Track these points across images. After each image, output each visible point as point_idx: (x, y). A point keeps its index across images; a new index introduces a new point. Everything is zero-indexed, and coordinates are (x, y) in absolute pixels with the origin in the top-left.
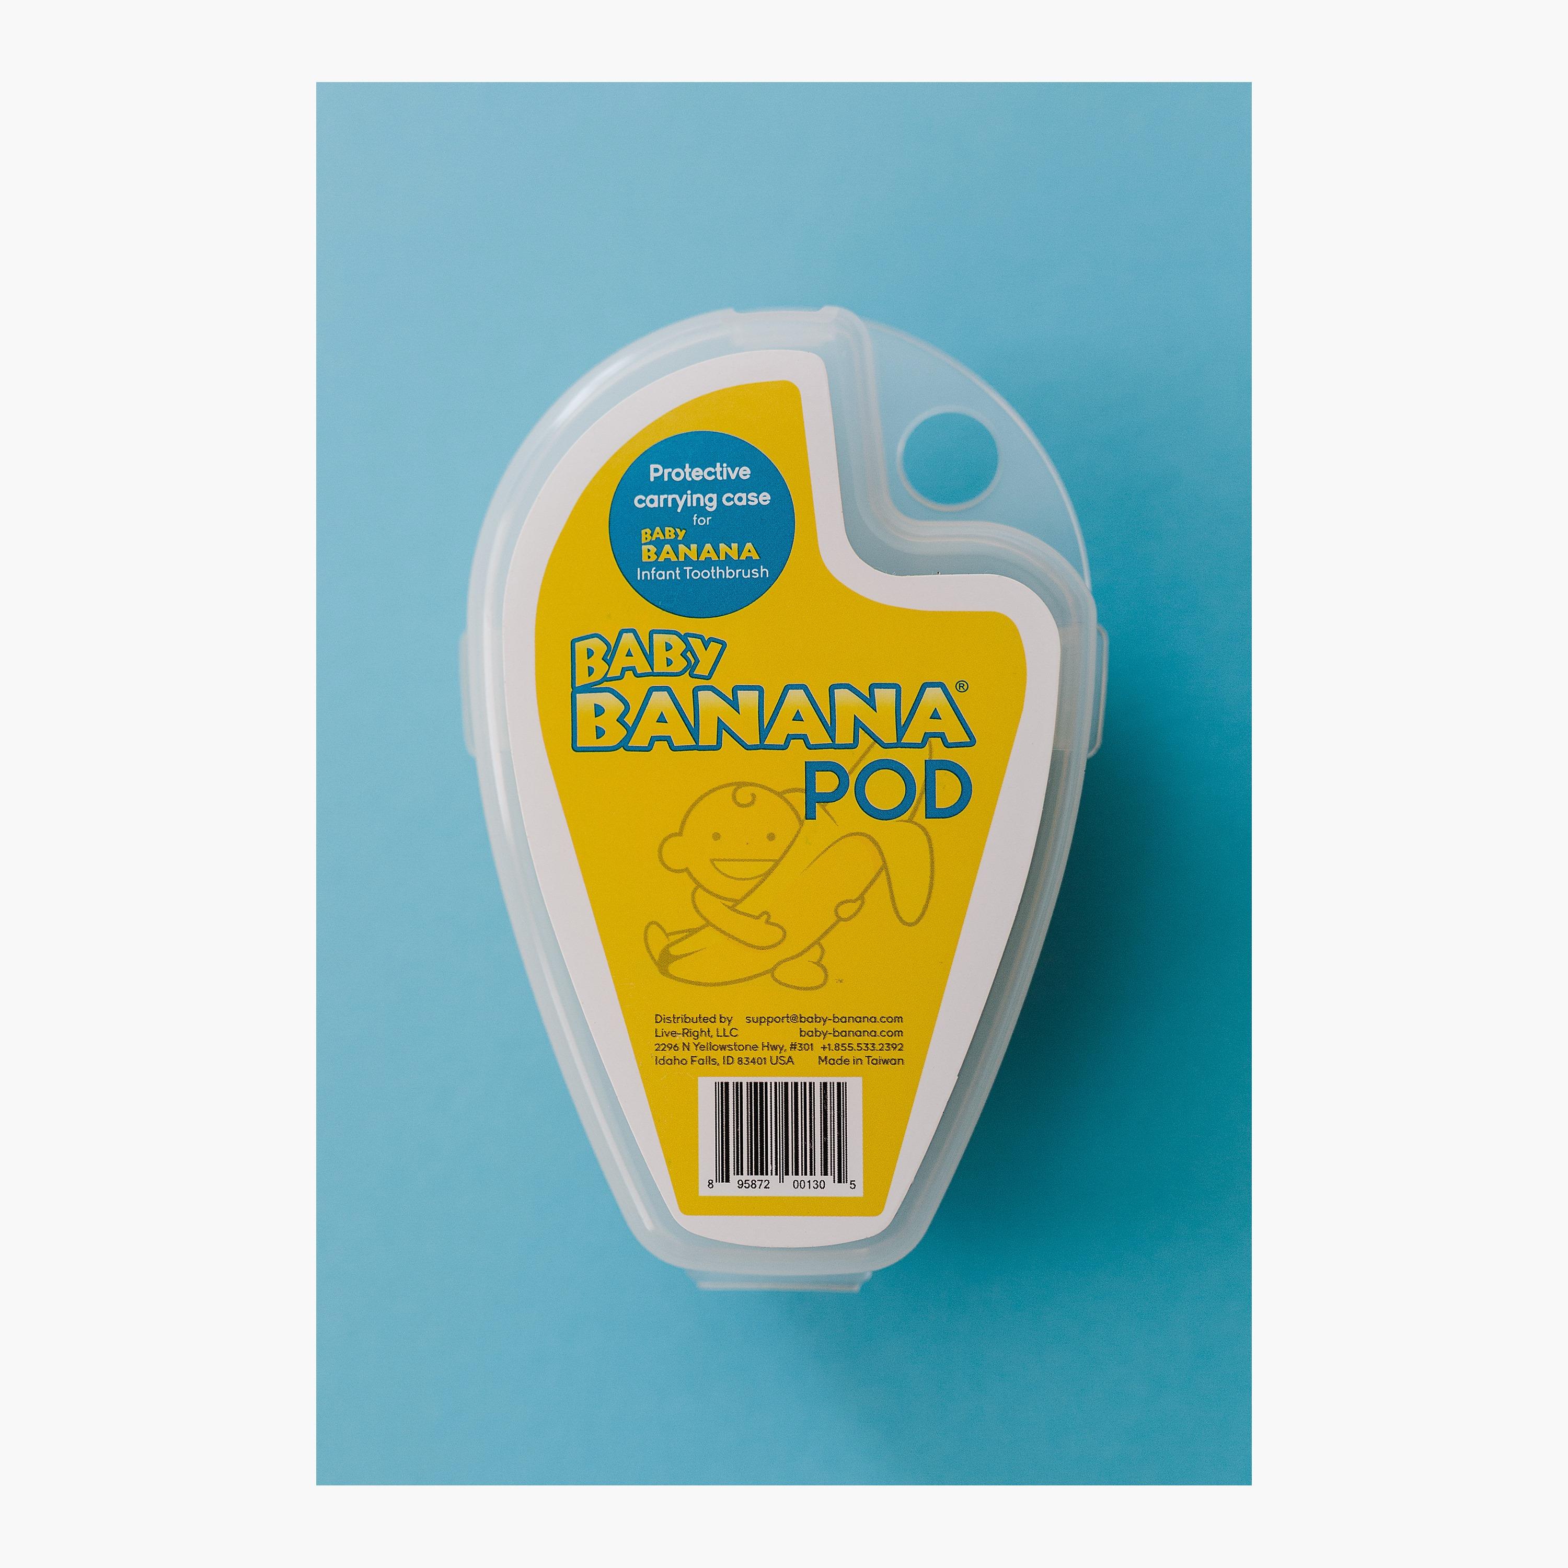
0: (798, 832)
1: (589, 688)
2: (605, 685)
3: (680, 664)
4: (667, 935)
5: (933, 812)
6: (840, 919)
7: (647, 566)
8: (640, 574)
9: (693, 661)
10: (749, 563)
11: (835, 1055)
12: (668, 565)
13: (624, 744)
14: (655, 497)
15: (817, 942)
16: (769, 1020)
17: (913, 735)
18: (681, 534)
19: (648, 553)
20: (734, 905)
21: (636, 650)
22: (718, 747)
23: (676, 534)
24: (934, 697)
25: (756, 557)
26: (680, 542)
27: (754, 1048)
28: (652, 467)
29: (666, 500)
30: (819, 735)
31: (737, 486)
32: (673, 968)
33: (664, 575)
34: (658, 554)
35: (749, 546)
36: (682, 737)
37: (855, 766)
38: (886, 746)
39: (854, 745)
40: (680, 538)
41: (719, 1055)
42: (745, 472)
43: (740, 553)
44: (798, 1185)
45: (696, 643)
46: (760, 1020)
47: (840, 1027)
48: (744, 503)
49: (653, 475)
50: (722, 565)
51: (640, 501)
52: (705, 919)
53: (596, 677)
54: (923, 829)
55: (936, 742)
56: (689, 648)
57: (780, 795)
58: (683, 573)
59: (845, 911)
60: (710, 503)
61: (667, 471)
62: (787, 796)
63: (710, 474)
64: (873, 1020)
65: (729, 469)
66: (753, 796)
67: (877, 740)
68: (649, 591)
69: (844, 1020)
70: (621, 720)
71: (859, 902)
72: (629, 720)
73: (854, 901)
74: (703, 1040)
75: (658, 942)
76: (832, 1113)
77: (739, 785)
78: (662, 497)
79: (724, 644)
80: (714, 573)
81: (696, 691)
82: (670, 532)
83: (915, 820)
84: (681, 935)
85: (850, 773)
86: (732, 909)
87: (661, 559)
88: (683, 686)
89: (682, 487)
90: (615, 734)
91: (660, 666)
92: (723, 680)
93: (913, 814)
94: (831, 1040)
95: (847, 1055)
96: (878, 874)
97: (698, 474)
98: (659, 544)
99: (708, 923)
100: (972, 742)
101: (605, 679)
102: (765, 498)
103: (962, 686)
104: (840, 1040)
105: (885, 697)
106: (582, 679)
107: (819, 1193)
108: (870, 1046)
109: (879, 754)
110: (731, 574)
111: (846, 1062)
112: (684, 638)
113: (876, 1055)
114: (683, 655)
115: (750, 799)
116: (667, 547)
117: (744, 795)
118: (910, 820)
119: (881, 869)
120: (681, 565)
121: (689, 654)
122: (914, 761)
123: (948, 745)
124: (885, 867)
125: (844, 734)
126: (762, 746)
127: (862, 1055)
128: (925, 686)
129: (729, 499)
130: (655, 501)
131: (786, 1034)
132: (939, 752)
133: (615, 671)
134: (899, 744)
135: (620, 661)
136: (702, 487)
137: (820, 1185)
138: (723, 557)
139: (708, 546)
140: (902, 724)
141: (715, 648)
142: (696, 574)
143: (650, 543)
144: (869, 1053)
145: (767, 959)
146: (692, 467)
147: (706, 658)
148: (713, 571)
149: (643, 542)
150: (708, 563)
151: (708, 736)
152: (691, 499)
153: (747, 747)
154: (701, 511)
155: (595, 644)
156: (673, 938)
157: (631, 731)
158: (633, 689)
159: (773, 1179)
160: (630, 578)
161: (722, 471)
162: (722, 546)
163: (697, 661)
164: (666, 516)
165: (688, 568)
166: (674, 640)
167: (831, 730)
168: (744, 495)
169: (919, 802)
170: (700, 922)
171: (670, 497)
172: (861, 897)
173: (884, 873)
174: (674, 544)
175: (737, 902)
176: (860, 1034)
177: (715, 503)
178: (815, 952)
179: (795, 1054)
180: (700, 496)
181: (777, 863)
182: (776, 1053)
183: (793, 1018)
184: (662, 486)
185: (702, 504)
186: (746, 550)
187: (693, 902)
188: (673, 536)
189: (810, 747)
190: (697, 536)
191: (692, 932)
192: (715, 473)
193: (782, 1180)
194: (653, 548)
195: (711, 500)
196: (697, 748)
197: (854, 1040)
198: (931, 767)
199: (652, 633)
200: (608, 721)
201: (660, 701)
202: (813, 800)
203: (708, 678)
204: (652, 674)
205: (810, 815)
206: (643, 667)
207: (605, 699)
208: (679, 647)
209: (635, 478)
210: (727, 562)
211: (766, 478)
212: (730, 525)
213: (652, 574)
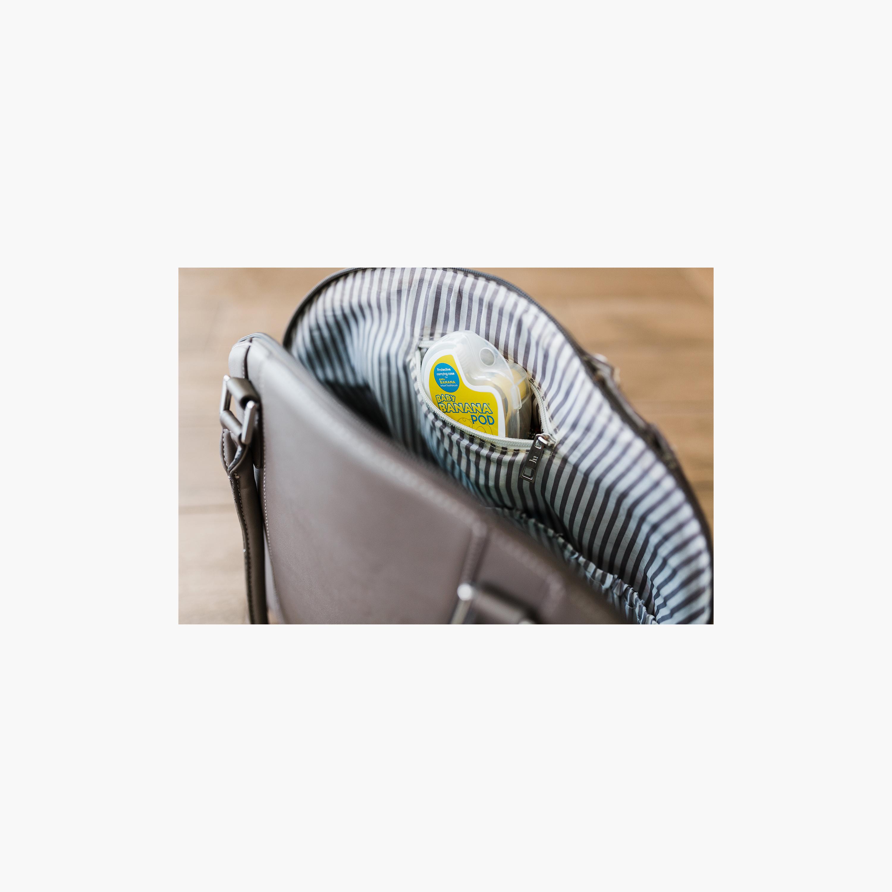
0: (473, 426)
1: (440, 403)
2: (442, 402)
3: (450, 399)
5: (490, 424)
7: (441, 384)
8: (441, 386)
10: (454, 384)
12: (444, 384)
13: (447, 412)
17: (484, 411)
18: (444, 379)
19: (441, 382)
21: (444, 397)
24: (485, 405)
28: (438, 369)
30: (471, 411)
31: (449, 372)
33: (444, 386)
35: (454, 381)
37: (478, 416)
39: (476, 413)
42: (450, 369)
48: (451, 374)
49: (438, 370)
53: (440, 401)
55: (487, 413)
56: (451, 397)
58: (446, 385)
62: (470, 420)
67: (479, 412)
72: (446, 408)
77: (463, 418)
79: (455, 396)
80: (450, 385)
88: (452, 403)
89: (442, 372)
92: (457, 402)
97: (444, 370)
98: (442, 381)
100: (492, 413)
101: (441, 402)
102: (454, 374)
103: (488, 404)
105: (478, 405)
106: (439, 402)
109: (480, 414)
112: (450, 395)
116: (443, 381)
118: (487, 425)
122: (485, 415)
123: (489, 413)
125: (475, 411)
126: (464, 412)
128: (483, 404)
130: (439, 374)
132: (489, 415)
134: (482, 413)
135: (443, 399)
140: (482, 410)
147: (453, 398)
150: (449, 384)
155: (438, 396)
157: (447, 409)
158: (446, 403)
160: (440, 386)
161: (447, 369)
166: (448, 396)
167: (473, 410)
169: (487, 422)
174: (444, 381)
189: (471, 413)
196: (456, 412)
198: (488, 416)
199: (445, 395)
200: (444, 408)
201: (449, 405)
202: (474, 421)
203: (454, 402)
204: (447, 401)
205: (474, 423)
206: (446, 400)
207: (442, 405)
208: (449, 397)
209: (436, 372)
210: (451, 384)
211: (453, 370)
212: (450, 378)
213: (442, 386)
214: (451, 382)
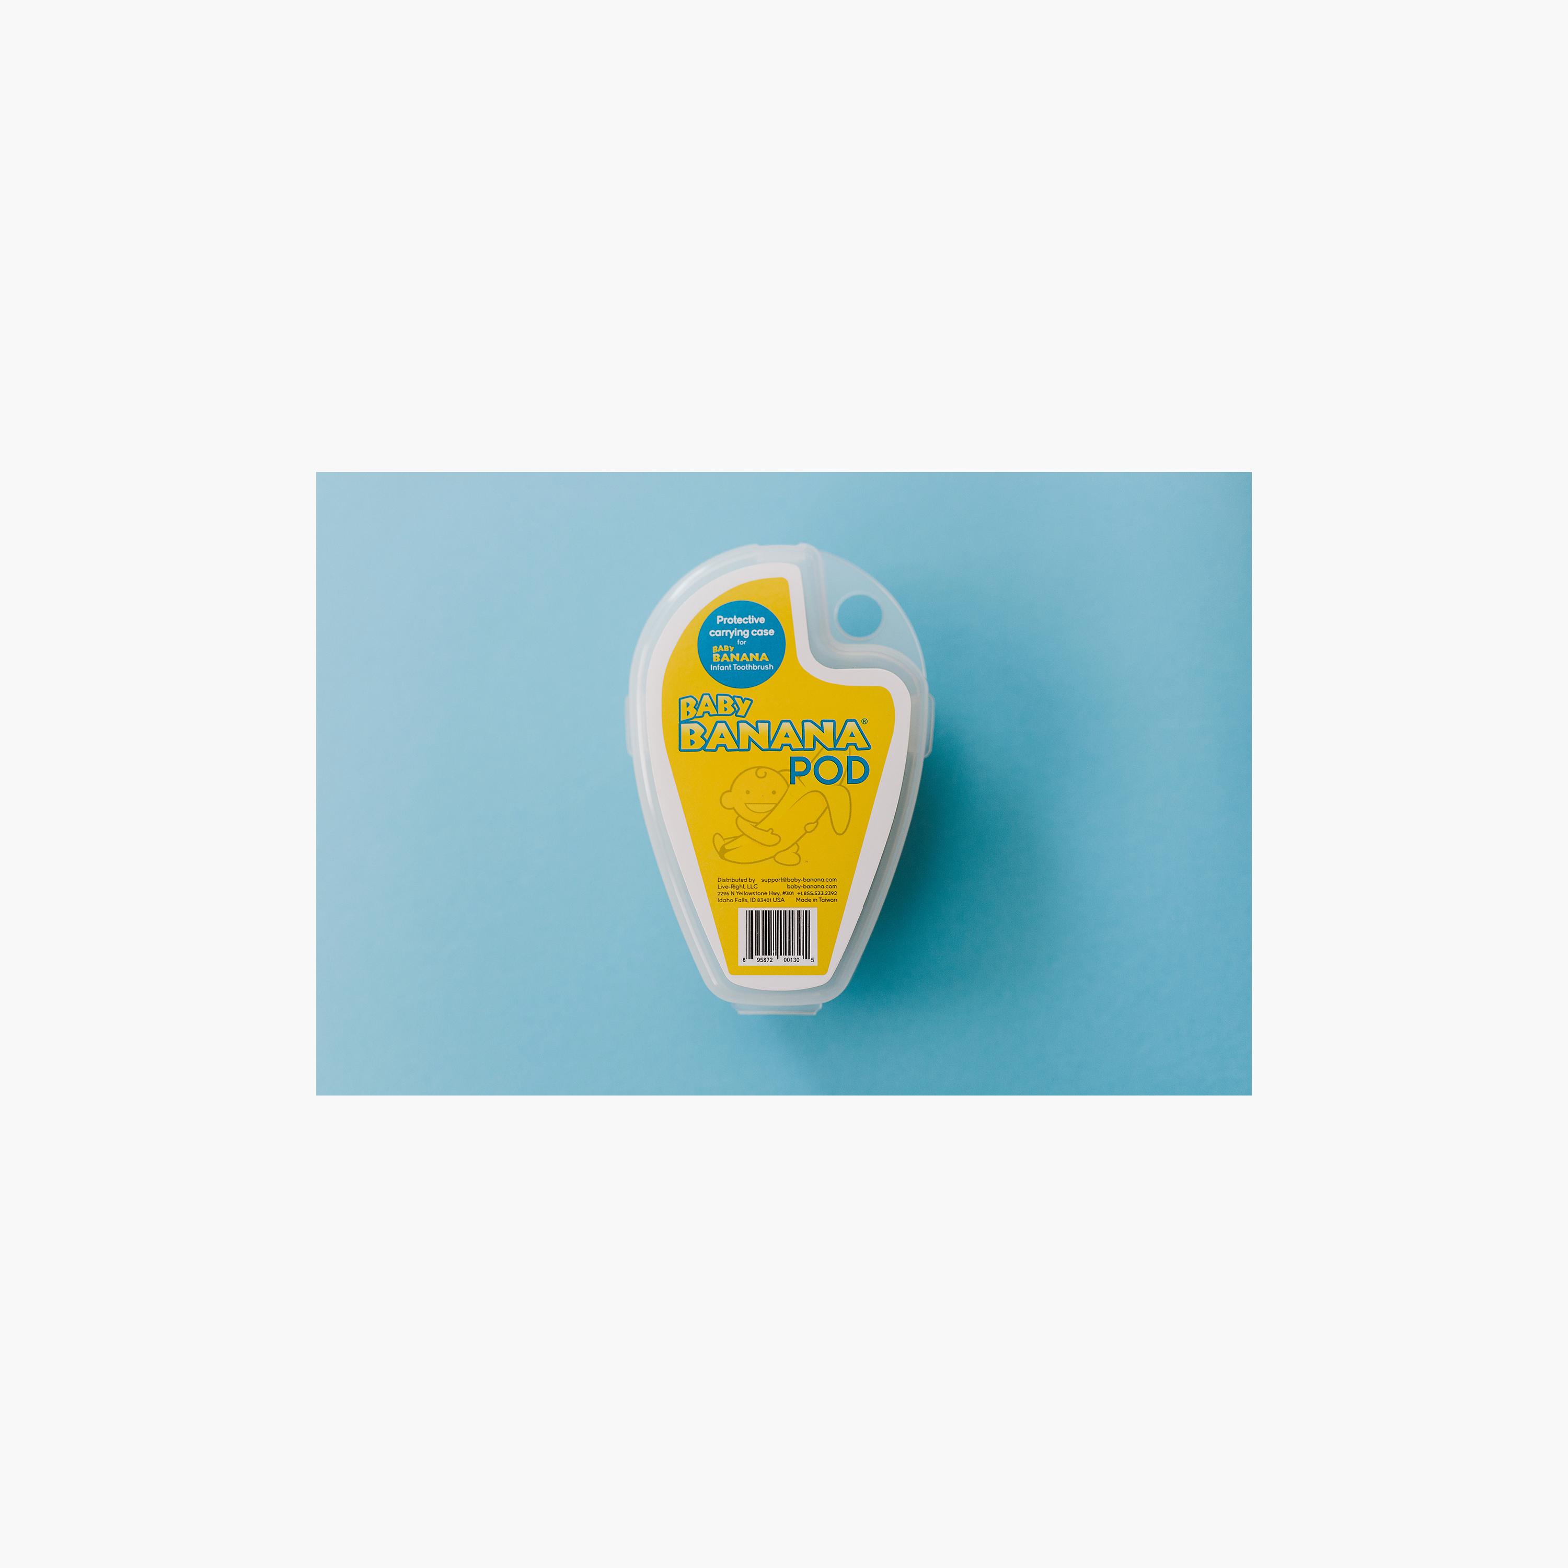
0: (787, 790)
1: (687, 721)
2: (695, 720)
3: (730, 710)
4: (724, 839)
5: (851, 781)
6: (807, 832)
7: (715, 664)
8: (712, 668)
9: (737, 709)
10: (764, 663)
11: (805, 897)
12: (725, 663)
13: (704, 748)
14: (720, 631)
15: (796, 843)
16: (773, 881)
17: (842, 744)
18: (732, 649)
19: (716, 658)
20: (756, 825)
21: (710, 704)
22: (749, 749)
23: (729, 648)
24: (851, 726)
25: (767, 660)
26: (732, 652)
27: (766, 894)
28: (718, 617)
29: (725, 633)
30: (797, 744)
31: (758, 626)
32: (727, 855)
33: (723, 668)
34: (721, 658)
35: (764, 654)
36: (732, 745)
37: (814, 759)
38: (828, 750)
39: (813, 749)
40: (731, 651)
41: (748, 897)
42: (762, 620)
43: (760, 657)
44: (786, 960)
45: (738, 700)
46: (768, 881)
47: (807, 884)
48: (762, 634)
49: (718, 621)
50: (751, 663)
51: (713, 633)
52: (742, 832)
53: (691, 716)
54: (847, 789)
55: (852, 748)
56: (735, 703)
57: (778, 772)
58: (733, 667)
59: (809, 828)
60: (746, 634)
61: (726, 619)
62: (781, 773)
63: (746, 620)
64: (822, 880)
65: (755, 618)
66: (766, 773)
67: (824, 747)
68: (717, 676)
69: (809, 880)
70: (702, 737)
71: (816, 824)
72: (706, 737)
73: (813, 823)
74: (741, 890)
75: (719, 843)
76: (803, 925)
77: (759, 768)
78: (723, 631)
79: (752, 701)
80: (748, 667)
81: (738, 723)
82: (726, 648)
83: (842, 784)
84: (730, 840)
85: (812, 761)
86: (755, 827)
87: (722, 661)
88: (733, 721)
89: (733, 627)
90: (700, 743)
91: (721, 711)
92: (752, 719)
93: (841, 782)
94: (803, 890)
95: (810, 897)
96: (825, 811)
97: (740, 621)
98: (721, 653)
99: (744, 834)
100: (869, 748)
101: (695, 717)
102: (772, 632)
103: (864, 721)
104: (807, 890)
105: (828, 726)
106: (684, 717)
107: (796, 964)
108: (821, 893)
109: (825, 753)
110: (755, 668)
111: (809, 900)
112: (733, 698)
113: (823, 897)
114: (732, 706)
115: (764, 774)
116: (725, 655)
117: (761, 773)
118: (840, 785)
119: (826, 808)
120: (731, 663)
121: (735, 706)
122: (842, 757)
123: (858, 749)
124: (828, 807)
125: (809, 744)
126: (770, 749)
127: (817, 897)
128: (847, 721)
129: (754, 633)
130: (720, 633)
131: (781, 887)
132: (854, 752)
133: (700, 713)
134: (835, 749)
135: (702, 708)
136: (742, 627)
137: (797, 960)
138: (751, 660)
139: (745, 655)
140: (836, 739)
141: (747, 702)
142: (739, 668)
143: (717, 653)
144: (820, 896)
145: (772, 851)
146: (737, 618)
147: (743, 707)
148: (747, 666)
149: (714, 652)
150: (745, 663)
151: (744, 744)
152: (736, 632)
153: (763, 750)
154: (741, 638)
155: (690, 700)
156: (727, 841)
157: (707, 742)
158: (708, 722)
159: (774, 957)
160: (707, 669)
161: (751, 619)
162: (751, 655)
163: (739, 709)
164: (724, 640)
165: (735, 665)
166: (728, 699)
167: (802, 742)
168: (761, 631)
169: (844, 776)
170: (742, 833)
171: (727, 631)
172: (817, 821)
173: (828, 810)
174: (728, 653)
175: (757, 824)
176: (816, 887)
177: (748, 634)
178: (795, 848)
179: (785, 897)
180: (741, 631)
181: (777, 805)
182: (776, 896)
183: (785, 880)
184: (723, 626)
185: (742, 635)
186: (762, 656)
187: (736, 823)
188: (728, 650)
189: (792, 750)
190: (739, 650)
191: (736, 838)
192: (748, 620)
193: (778, 958)
194: (718, 655)
195: (746, 633)
196: (739, 750)
197: (813, 890)
198: (850, 759)
199: (717, 696)
200: (696, 737)
201: (721, 728)
202: (794, 775)
203: (744, 717)
204: (717, 715)
205: (793, 782)
206: (713, 711)
207: (695, 727)
208: (730, 701)
209: (710, 623)
210: (754, 662)
211: (772, 621)
212: (755, 645)
213: (718, 667)
214: (756, 657)
